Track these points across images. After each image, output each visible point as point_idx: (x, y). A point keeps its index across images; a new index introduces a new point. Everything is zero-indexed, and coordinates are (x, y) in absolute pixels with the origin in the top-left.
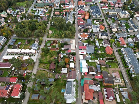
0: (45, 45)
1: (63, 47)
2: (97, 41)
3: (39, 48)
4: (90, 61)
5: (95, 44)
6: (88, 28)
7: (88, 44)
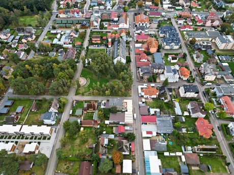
0: (71, 113)
1: (108, 119)
2: (177, 104)
3: (60, 120)
4: (166, 154)
5: (174, 111)
6: (157, 74)
7: (158, 110)
